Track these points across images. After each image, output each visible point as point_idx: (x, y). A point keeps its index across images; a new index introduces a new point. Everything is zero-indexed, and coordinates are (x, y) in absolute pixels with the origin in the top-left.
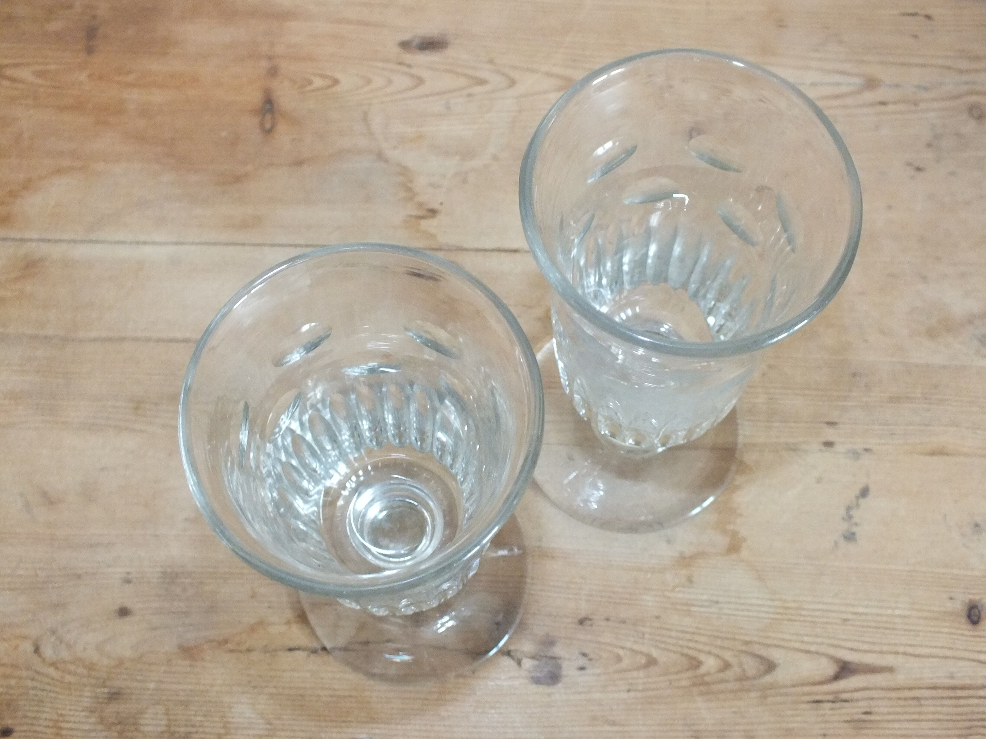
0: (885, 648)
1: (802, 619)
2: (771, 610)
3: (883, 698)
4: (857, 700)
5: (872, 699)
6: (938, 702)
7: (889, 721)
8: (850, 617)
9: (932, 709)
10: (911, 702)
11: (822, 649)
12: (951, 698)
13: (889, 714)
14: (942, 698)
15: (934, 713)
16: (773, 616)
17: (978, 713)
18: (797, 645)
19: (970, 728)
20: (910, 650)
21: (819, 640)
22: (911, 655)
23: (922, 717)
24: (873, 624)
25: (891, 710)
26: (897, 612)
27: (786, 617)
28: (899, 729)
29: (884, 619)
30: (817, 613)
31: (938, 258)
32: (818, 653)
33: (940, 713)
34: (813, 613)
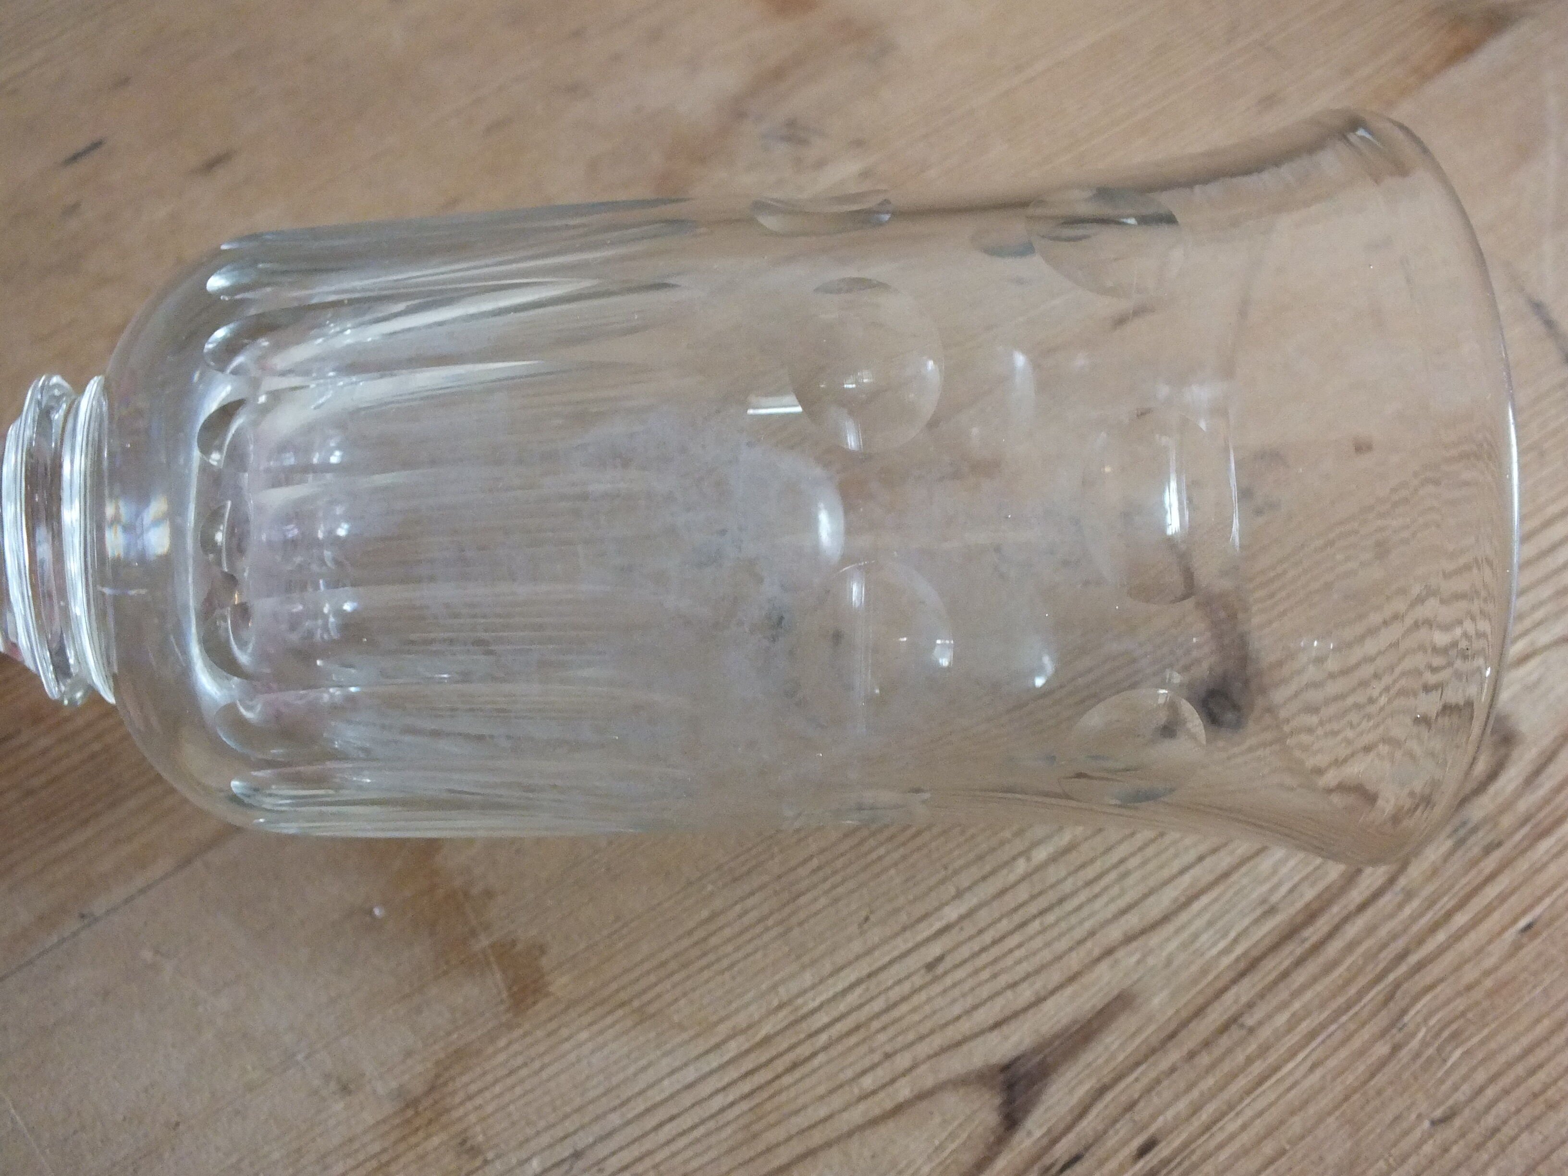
0: (1074, 961)
1: (823, 1038)
2: (733, 1073)
3: (1158, 1081)
4: (1099, 1137)
5: (1131, 1106)
6: (1283, 993)
7: (1207, 1128)
8: (935, 950)
9: (1281, 1019)
10: (1225, 1041)
11: (926, 1078)
12: (1300, 962)
13: (1196, 1109)
14: (1285, 975)
15: (1291, 1026)
16: (746, 1087)
17: (1384, 946)
18: (856, 1115)
19: (1390, 997)
20: (1132, 921)
21: (903, 1061)
22: (1144, 932)
23: (1272, 1058)
24: (1005, 925)
25: (1195, 1094)
26: (1041, 854)
27: (780, 1065)
28: (1244, 1127)
29: (1022, 893)
30: (853, 998)
31: (578, 34)
32: (922, 1096)
33: (1307, 1013)
34: (842, 1007)
